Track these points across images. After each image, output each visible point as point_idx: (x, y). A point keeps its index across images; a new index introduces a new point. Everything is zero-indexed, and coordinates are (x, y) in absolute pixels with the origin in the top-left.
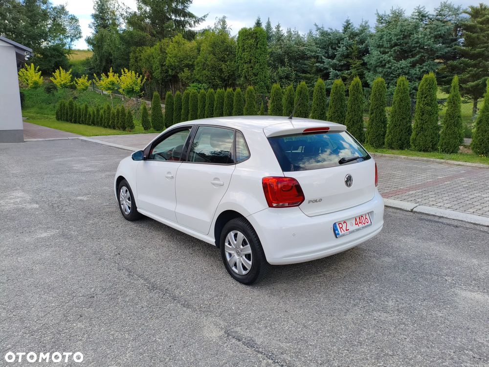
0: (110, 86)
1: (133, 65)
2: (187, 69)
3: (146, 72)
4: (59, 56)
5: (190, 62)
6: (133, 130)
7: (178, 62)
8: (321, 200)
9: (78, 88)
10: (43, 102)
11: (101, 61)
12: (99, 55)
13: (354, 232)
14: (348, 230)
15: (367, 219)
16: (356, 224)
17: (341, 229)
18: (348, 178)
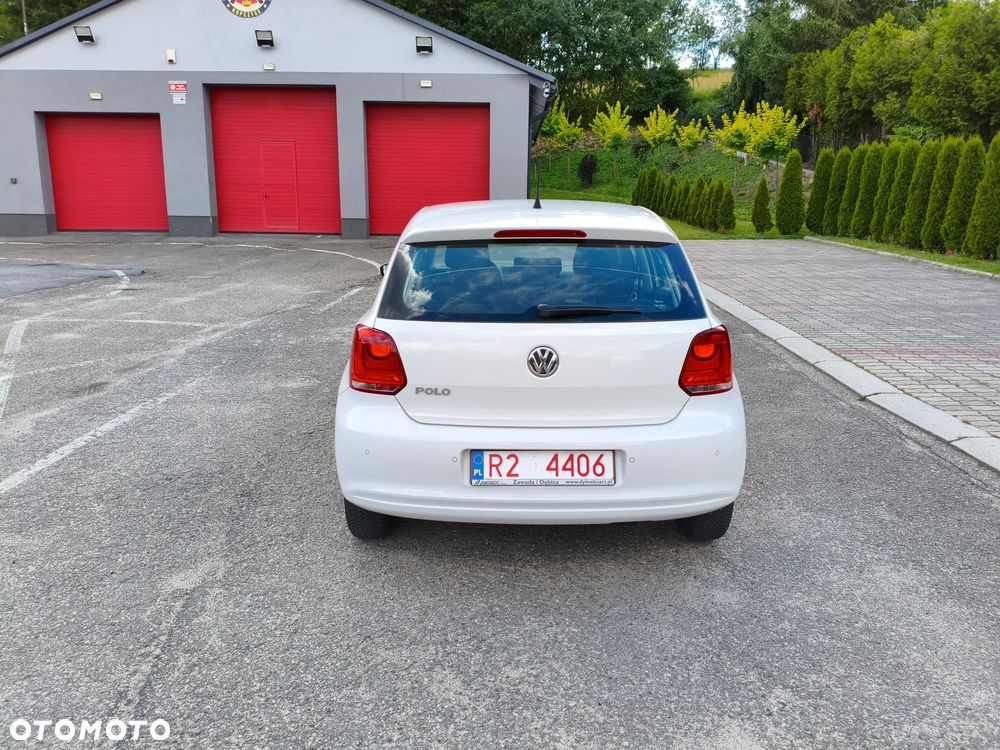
0: (735, 140)
1: (791, 94)
2: (895, 93)
3: (812, 106)
4: (674, 84)
5: (904, 78)
6: (731, 231)
7: (874, 79)
8: (446, 392)
9: (680, 145)
10: (625, 173)
11: (744, 87)
12: (740, 76)
13: (530, 484)
14: (517, 475)
15: (602, 465)
16: (549, 469)
17: (494, 469)
18: (540, 354)
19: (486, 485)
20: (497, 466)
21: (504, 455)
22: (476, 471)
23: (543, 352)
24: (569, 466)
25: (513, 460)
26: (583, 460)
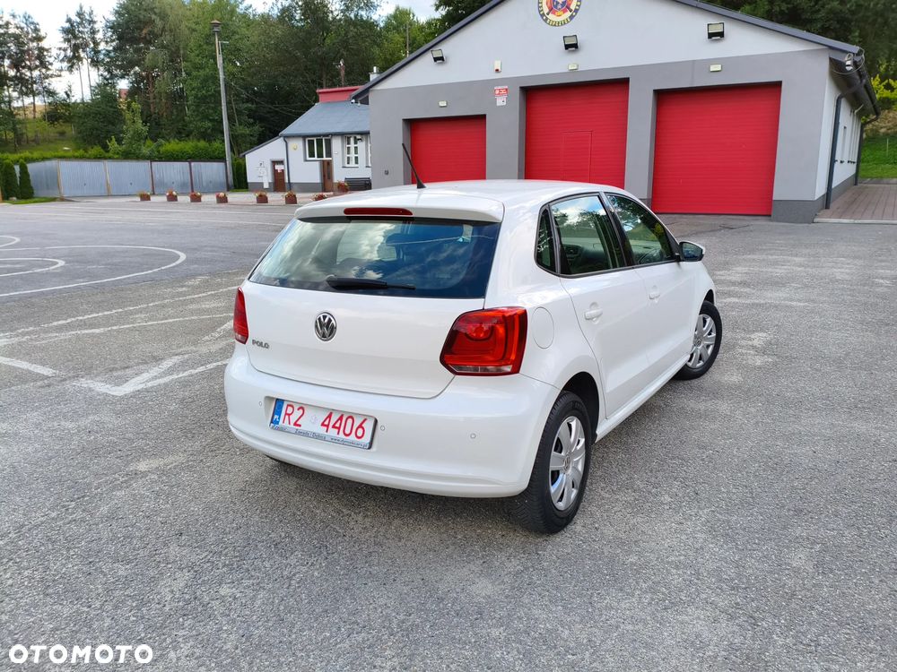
8: (266, 346)
13: (306, 434)
14: (300, 426)
15: (363, 429)
16: (323, 425)
17: (287, 417)
18: (322, 319)
19: (278, 429)
20: (289, 415)
21: (296, 408)
22: (276, 417)
23: (324, 317)
24: (337, 425)
25: (301, 411)
26: (350, 421)
